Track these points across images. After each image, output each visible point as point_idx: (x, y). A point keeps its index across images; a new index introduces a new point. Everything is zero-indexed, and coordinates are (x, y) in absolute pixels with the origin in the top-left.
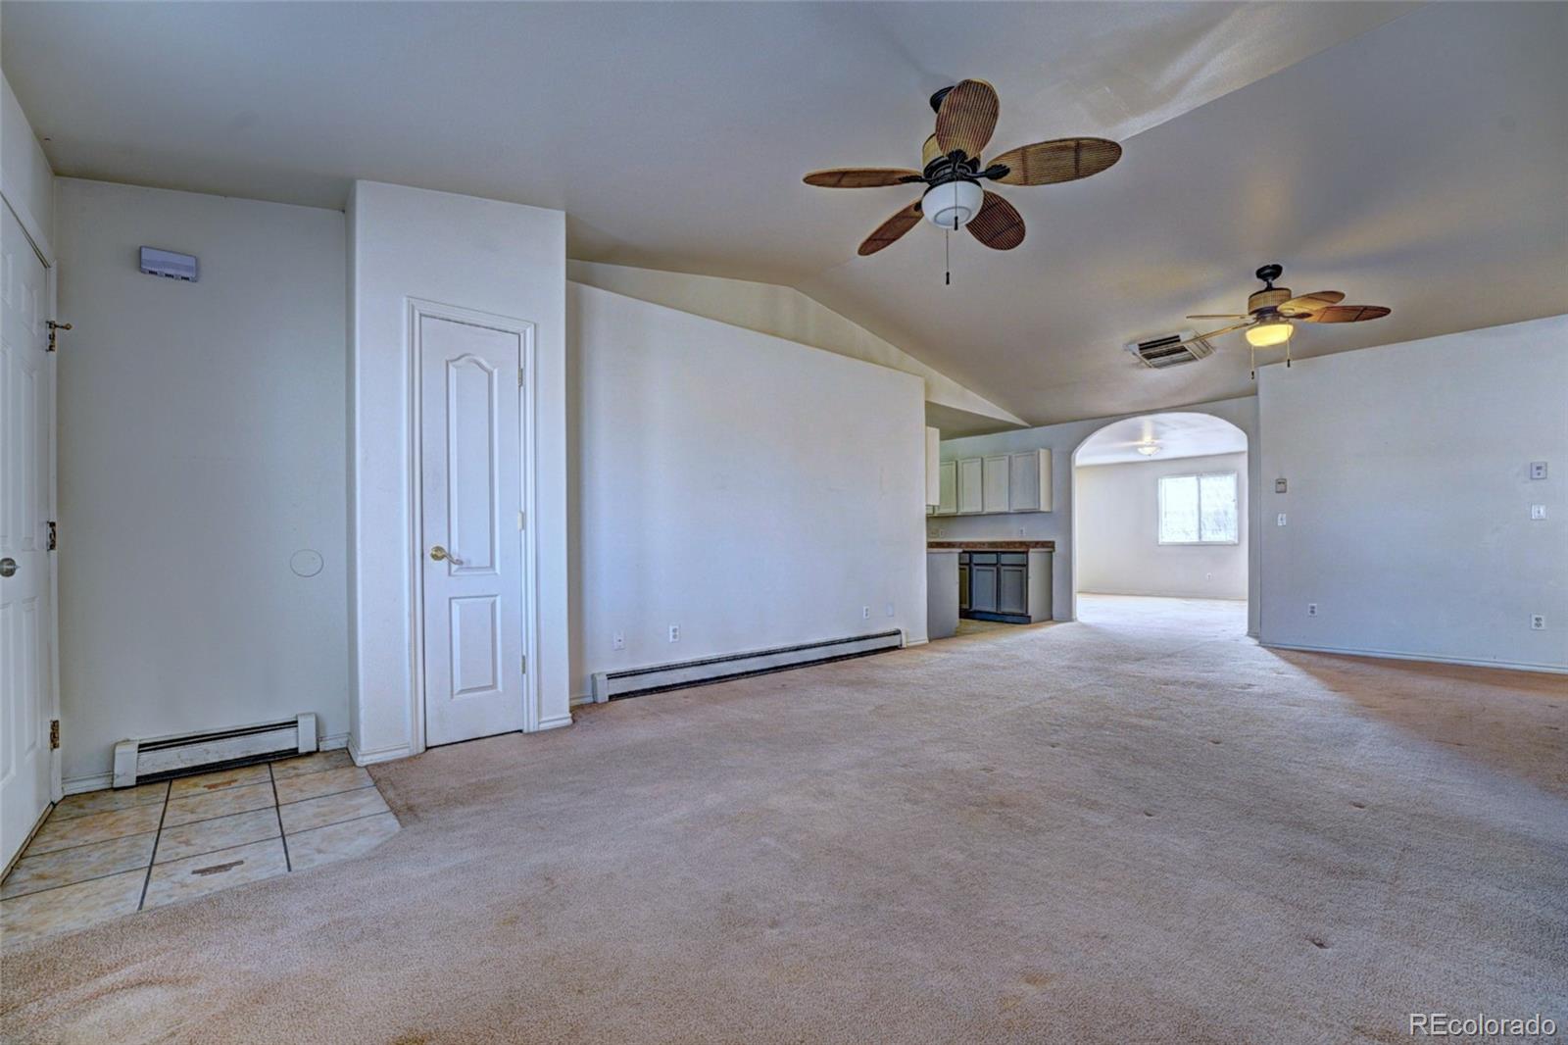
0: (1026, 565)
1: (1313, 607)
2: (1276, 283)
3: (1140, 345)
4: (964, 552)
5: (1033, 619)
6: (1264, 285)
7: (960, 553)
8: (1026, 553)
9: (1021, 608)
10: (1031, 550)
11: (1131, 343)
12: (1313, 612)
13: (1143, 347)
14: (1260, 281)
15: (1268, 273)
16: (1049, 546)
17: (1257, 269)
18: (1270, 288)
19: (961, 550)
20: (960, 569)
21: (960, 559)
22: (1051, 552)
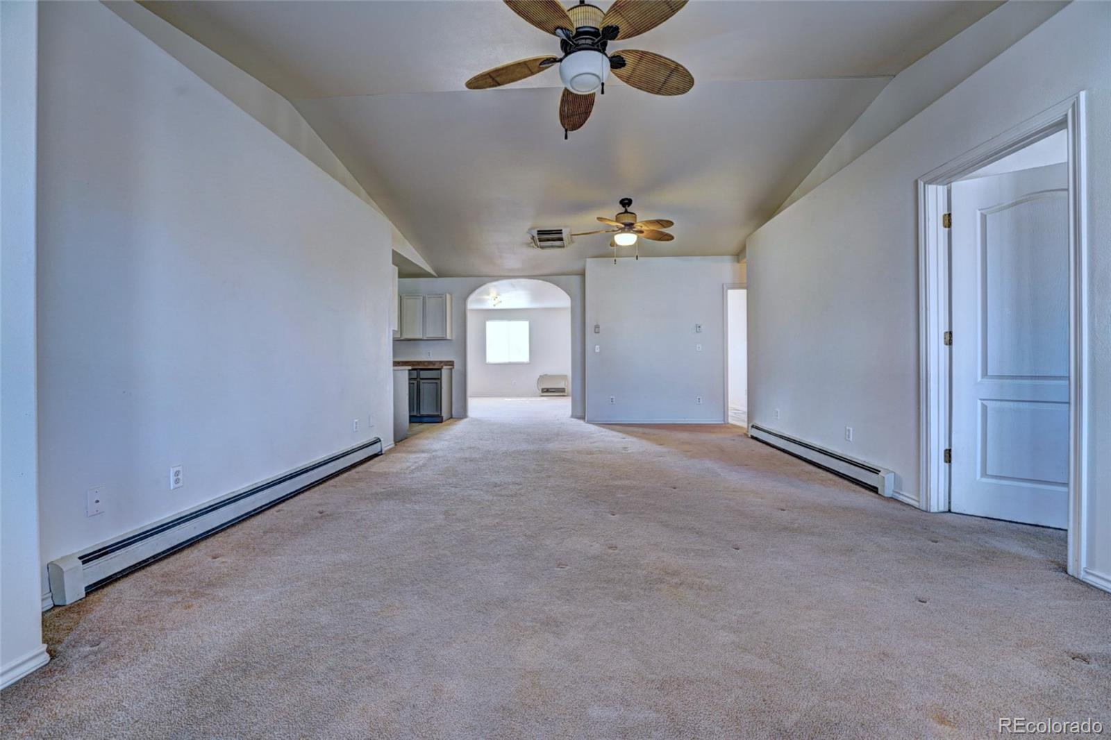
0: (440, 379)
1: (612, 399)
2: (629, 209)
3: (538, 231)
4: (413, 369)
5: (444, 418)
6: (623, 210)
7: (409, 370)
8: (440, 369)
9: (437, 411)
10: (444, 367)
11: (534, 228)
12: (612, 401)
13: (540, 232)
14: (621, 206)
15: (626, 203)
16: (451, 363)
17: (621, 199)
18: (626, 212)
19: (410, 368)
20: (410, 383)
21: (410, 374)
22: (451, 369)
